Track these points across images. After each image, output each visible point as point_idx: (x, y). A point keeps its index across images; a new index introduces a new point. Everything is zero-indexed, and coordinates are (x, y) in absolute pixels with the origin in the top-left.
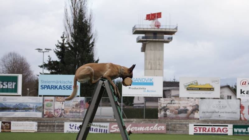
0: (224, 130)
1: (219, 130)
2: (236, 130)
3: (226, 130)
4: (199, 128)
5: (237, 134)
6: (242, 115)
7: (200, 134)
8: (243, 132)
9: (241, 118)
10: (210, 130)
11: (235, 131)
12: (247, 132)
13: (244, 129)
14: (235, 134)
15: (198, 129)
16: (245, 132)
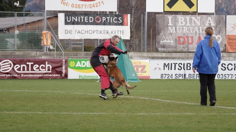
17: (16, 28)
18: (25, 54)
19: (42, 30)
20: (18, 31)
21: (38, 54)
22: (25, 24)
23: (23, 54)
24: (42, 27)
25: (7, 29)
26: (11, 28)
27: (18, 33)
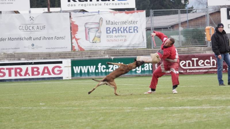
0: (56, 70)
1: (46, 71)
2: (77, 70)
3: (58, 71)
4: (7, 69)
5: (79, 76)
6: (74, 40)
7: (10, 80)
8: (90, 71)
9: (73, 47)
10: (30, 71)
11: (75, 72)
12: (97, 71)
13: (92, 67)
14: (75, 77)
15: (7, 72)
16: (94, 71)
17: (180, 25)
18: (190, 50)
19: (205, 25)
20: (182, 28)
21: (202, 49)
22: (189, 20)
23: (188, 50)
24: (205, 23)
25: (172, 26)
26: (175, 25)
27: (182, 30)
